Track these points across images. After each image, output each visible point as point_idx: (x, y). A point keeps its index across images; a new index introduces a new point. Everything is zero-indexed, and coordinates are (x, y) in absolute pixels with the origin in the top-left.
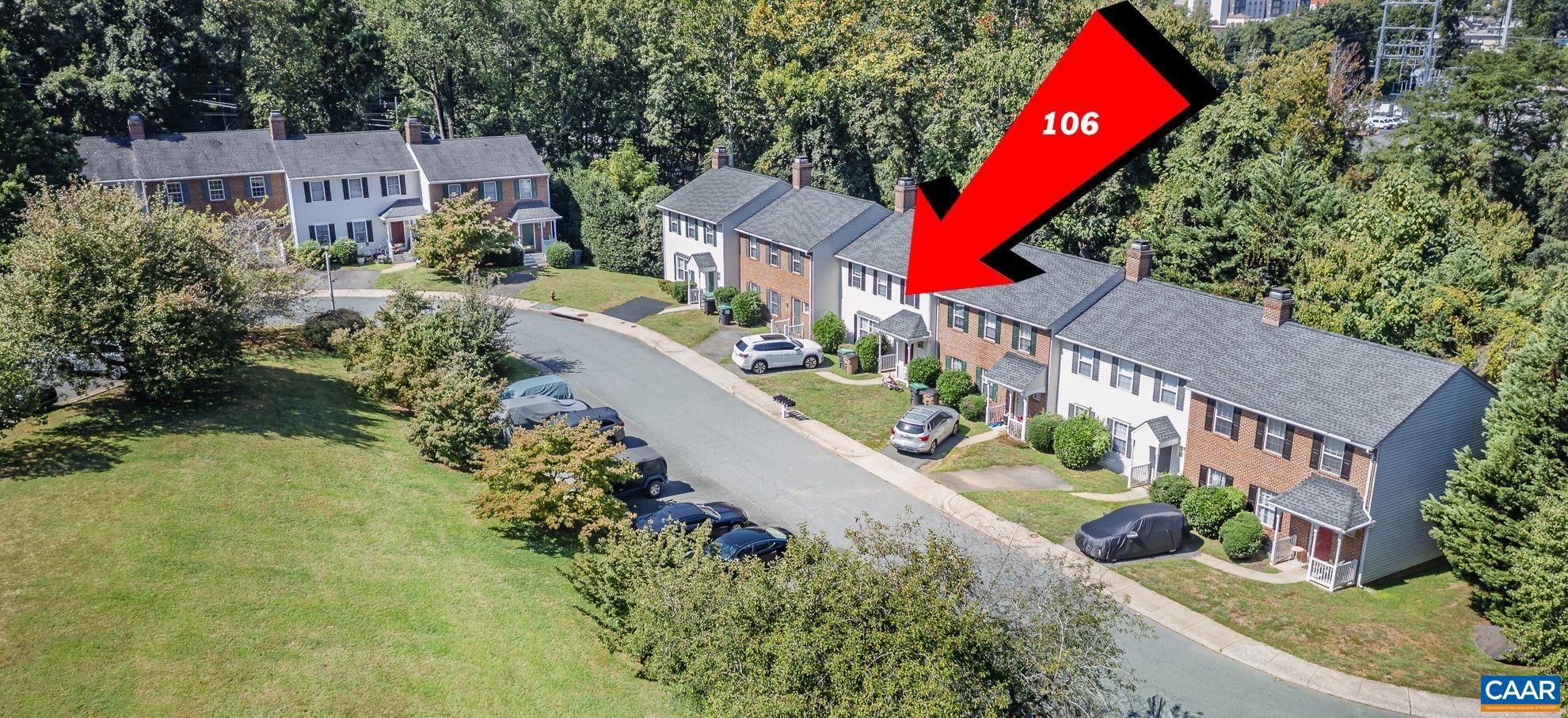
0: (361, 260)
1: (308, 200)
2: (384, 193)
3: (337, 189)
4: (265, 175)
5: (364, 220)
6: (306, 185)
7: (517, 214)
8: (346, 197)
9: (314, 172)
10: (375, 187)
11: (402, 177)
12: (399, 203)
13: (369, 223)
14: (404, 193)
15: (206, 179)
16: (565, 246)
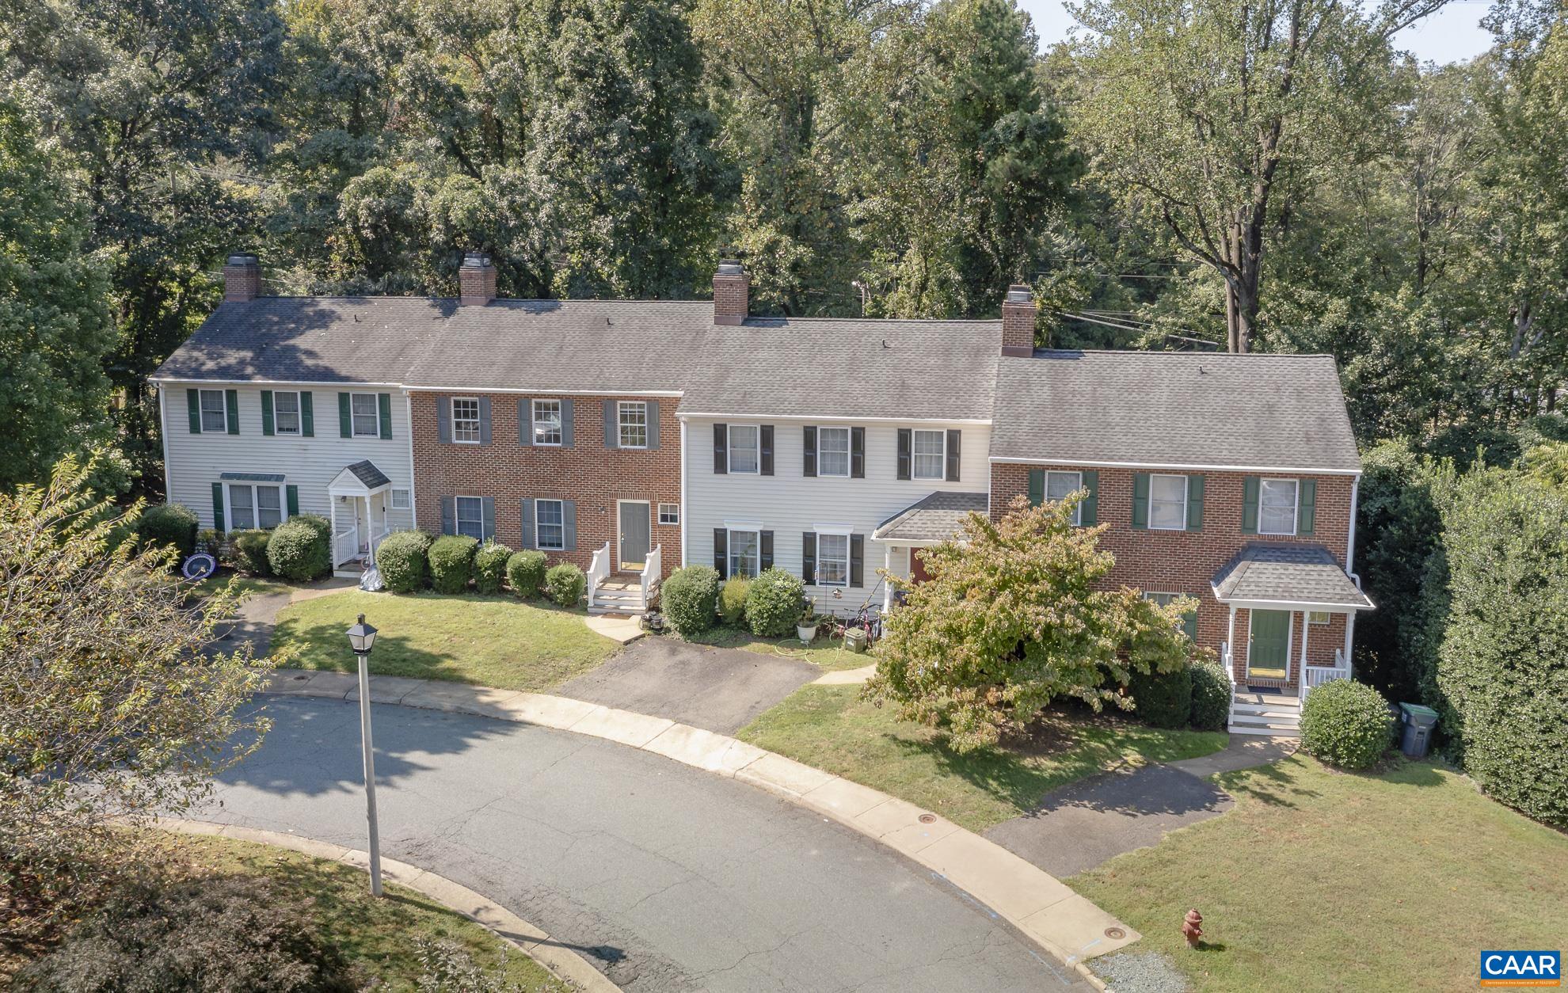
0: (807, 633)
1: (720, 466)
2: (903, 472)
3: (789, 450)
4: (649, 400)
5: (847, 532)
6: (720, 432)
7: (1232, 578)
8: (810, 469)
9: (743, 403)
10: (881, 453)
11: (954, 437)
12: (936, 501)
13: (857, 542)
14: (953, 475)
15: (529, 397)
16: (1370, 701)
